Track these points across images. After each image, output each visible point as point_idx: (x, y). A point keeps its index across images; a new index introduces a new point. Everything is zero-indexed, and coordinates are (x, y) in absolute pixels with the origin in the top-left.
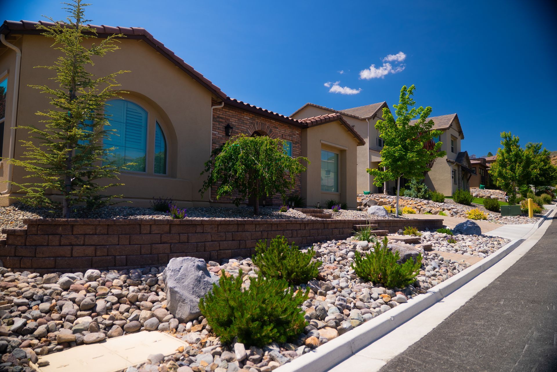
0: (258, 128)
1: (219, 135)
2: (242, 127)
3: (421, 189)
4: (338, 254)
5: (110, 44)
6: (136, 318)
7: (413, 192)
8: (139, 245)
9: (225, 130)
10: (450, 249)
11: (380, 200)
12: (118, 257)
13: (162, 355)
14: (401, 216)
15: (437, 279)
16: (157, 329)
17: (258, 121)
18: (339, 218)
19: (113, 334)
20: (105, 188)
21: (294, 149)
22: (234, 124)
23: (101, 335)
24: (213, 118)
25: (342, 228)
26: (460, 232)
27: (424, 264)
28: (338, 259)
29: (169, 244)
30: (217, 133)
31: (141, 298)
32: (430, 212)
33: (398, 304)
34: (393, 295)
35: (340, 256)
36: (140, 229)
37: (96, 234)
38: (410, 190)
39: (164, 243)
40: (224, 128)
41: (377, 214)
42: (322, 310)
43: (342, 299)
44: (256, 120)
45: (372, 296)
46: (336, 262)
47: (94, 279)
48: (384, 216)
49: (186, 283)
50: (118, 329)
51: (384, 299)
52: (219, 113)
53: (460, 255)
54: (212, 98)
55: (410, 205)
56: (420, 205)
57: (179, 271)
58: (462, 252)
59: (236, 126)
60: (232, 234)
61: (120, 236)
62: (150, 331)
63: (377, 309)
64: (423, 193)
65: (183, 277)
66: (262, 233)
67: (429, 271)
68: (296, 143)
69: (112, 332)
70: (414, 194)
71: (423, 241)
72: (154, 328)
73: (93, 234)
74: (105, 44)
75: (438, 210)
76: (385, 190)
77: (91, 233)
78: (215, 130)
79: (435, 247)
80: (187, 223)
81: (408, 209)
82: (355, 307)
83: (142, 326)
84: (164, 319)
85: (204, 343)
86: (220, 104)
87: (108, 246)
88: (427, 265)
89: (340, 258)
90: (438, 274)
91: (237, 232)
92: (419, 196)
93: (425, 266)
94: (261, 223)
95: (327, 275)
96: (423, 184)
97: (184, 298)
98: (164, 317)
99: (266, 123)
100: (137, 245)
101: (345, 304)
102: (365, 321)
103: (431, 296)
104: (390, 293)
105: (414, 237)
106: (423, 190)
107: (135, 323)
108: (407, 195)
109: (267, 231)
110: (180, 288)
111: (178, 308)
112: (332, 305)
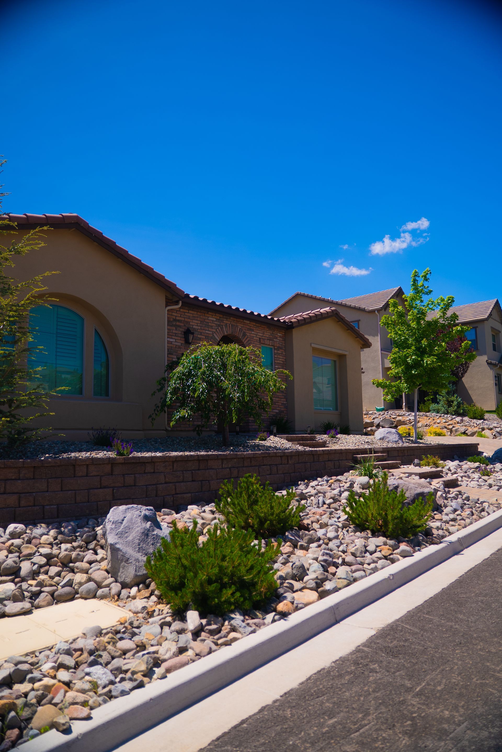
0: (227, 332)
1: (176, 343)
2: (207, 332)
3: (453, 402)
4: (328, 495)
5: (34, 239)
6: (70, 584)
7: (441, 406)
8: (74, 492)
9: (183, 336)
10: (482, 484)
11: (397, 419)
12: (48, 507)
13: (99, 627)
14: (421, 441)
15: (457, 524)
16: (94, 597)
17: (227, 322)
18: (336, 447)
19: (42, 603)
20: (31, 419)
21: (276, 356)
22: (196, 327)
23: (26, 605)
24: (169, 321)
25: (338, 460)
26: (500, 460)
27: (442, 505)
28: (328, 502)
29: (111, 489)
30: (174, 340)
31: (75, 558)
32: (464, 433)
33: (400, 558)
34: (395, 547)
35: (331, 498)
36: (75, 471)
37: (19, 479)
38: (438, 403)
39: (105, 487)
40: (183, 333)
41: (387, 440)
42: (300, 568)
43: (327, 554)
44: (224, 322)
45: (368, 548)
46: (326, 506)
47: (18, 536)
48: (396, 442)
49: (130, 538)
50: (48, 597)
51: (383, 552)
52: (175, 314)
53: (495, 491)
54: (166, 296)
55: (438, 425)
56: (451, 424)
57: (122, 523)
58: (497, 488)
59: (199, 330)
60: (192, 473)
61: (50, 480)
62: (86, 599)
63: (373, 565)
64: (456, 407)
65: (126, 531)
66: (230, 470)
67: (447, 514)
68: (279, 348)
69: (39, 601)
70: (443, 409)
71: (447, 474)
72: (91, 595)
73: (15, 479)
74: (28, 240)
75: (476, 429)
76: (404, 404)
77: (13, 478)
78: (171, 337)
79: (462, 481)
80: (133, 461)
81: (435, 430)
82: (344, 563)
83: (77, 593)
84: (104, 584)
85: (151, 612)
86: (177, 303)
87: (34, 494)
88: (446, 506)
89: (331, 501)
90: (459, 518)
91: (199, 470)
92: (449, 411)
93: (444, 508)
94: (229, 457)
95: (312, 522)
96: (456, 396)
97: (127, 556)
98: (103, 582)
99: (238, 324)
100: (70, 492)
101: (331, 559)
102: (355, 580)
103: (446, 547)
104: (391, 544)
105: (434, 469)
106: (455, 403)
107: (67, 589)
108: (434, 410)
109: (237, 468)
110: (123, 544)
111: (121, 569)
112: (315, 561)
